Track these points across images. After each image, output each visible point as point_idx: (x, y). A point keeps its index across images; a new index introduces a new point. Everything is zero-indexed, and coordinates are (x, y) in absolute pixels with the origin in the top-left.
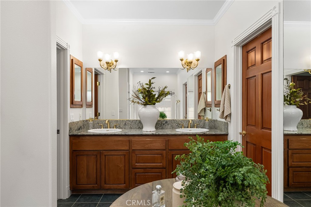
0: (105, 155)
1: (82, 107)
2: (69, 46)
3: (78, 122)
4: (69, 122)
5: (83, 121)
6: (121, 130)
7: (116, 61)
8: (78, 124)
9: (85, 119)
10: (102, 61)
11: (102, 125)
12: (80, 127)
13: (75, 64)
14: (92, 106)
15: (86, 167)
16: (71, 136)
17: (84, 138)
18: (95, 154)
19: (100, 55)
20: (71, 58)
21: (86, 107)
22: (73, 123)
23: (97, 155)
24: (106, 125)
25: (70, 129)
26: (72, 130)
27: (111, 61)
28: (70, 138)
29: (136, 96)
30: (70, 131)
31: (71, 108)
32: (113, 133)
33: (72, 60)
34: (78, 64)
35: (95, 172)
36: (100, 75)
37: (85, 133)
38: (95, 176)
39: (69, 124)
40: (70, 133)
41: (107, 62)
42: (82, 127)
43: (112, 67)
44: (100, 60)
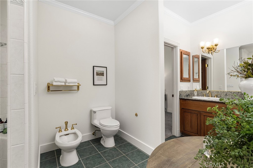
0: (204, 116)
1: (190, 82)
2: (179, 44)
3: (186, 91)
4: (179, 90)
5: (191, 91)
6: (219, 99)
7: (216, 45)
8: (186, 92)
9: (192, 90)
10: (203, 48)
11: (205, 94)
12: (189, 95)
13: (183, 54)
14: (200, 81)
15: (190, 120)
16: (181, 99)
17: (188, 101)
18: (196, 113)
19: (202, 44)
20: (181, 51)
21: (193, 82)
22: (183, 91)
23: (198, 114)
24: (208, 95)
25: (180, 95)
26: (182, 95)
27: (212, 46)
28: (180, 100)
29: (237, 71)
30: (180, 96)
31: (181, 82)
32: (211, 100)
33: (181, 52)
34: (186, 54)
35: (197, 125)
36: (208, 59)
37: (190, 98)
38: (196, 128)
39: (179, 91)
40: (180, 97)
41: (208, 47)
42: (190, 95)
43: (213, 51)
44: (202, 48)
